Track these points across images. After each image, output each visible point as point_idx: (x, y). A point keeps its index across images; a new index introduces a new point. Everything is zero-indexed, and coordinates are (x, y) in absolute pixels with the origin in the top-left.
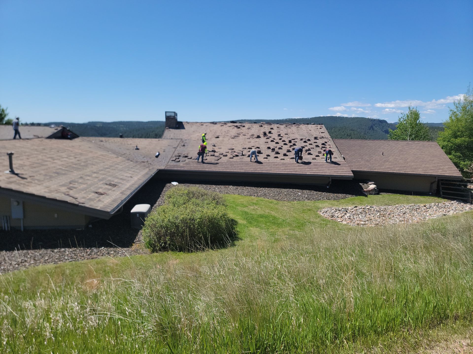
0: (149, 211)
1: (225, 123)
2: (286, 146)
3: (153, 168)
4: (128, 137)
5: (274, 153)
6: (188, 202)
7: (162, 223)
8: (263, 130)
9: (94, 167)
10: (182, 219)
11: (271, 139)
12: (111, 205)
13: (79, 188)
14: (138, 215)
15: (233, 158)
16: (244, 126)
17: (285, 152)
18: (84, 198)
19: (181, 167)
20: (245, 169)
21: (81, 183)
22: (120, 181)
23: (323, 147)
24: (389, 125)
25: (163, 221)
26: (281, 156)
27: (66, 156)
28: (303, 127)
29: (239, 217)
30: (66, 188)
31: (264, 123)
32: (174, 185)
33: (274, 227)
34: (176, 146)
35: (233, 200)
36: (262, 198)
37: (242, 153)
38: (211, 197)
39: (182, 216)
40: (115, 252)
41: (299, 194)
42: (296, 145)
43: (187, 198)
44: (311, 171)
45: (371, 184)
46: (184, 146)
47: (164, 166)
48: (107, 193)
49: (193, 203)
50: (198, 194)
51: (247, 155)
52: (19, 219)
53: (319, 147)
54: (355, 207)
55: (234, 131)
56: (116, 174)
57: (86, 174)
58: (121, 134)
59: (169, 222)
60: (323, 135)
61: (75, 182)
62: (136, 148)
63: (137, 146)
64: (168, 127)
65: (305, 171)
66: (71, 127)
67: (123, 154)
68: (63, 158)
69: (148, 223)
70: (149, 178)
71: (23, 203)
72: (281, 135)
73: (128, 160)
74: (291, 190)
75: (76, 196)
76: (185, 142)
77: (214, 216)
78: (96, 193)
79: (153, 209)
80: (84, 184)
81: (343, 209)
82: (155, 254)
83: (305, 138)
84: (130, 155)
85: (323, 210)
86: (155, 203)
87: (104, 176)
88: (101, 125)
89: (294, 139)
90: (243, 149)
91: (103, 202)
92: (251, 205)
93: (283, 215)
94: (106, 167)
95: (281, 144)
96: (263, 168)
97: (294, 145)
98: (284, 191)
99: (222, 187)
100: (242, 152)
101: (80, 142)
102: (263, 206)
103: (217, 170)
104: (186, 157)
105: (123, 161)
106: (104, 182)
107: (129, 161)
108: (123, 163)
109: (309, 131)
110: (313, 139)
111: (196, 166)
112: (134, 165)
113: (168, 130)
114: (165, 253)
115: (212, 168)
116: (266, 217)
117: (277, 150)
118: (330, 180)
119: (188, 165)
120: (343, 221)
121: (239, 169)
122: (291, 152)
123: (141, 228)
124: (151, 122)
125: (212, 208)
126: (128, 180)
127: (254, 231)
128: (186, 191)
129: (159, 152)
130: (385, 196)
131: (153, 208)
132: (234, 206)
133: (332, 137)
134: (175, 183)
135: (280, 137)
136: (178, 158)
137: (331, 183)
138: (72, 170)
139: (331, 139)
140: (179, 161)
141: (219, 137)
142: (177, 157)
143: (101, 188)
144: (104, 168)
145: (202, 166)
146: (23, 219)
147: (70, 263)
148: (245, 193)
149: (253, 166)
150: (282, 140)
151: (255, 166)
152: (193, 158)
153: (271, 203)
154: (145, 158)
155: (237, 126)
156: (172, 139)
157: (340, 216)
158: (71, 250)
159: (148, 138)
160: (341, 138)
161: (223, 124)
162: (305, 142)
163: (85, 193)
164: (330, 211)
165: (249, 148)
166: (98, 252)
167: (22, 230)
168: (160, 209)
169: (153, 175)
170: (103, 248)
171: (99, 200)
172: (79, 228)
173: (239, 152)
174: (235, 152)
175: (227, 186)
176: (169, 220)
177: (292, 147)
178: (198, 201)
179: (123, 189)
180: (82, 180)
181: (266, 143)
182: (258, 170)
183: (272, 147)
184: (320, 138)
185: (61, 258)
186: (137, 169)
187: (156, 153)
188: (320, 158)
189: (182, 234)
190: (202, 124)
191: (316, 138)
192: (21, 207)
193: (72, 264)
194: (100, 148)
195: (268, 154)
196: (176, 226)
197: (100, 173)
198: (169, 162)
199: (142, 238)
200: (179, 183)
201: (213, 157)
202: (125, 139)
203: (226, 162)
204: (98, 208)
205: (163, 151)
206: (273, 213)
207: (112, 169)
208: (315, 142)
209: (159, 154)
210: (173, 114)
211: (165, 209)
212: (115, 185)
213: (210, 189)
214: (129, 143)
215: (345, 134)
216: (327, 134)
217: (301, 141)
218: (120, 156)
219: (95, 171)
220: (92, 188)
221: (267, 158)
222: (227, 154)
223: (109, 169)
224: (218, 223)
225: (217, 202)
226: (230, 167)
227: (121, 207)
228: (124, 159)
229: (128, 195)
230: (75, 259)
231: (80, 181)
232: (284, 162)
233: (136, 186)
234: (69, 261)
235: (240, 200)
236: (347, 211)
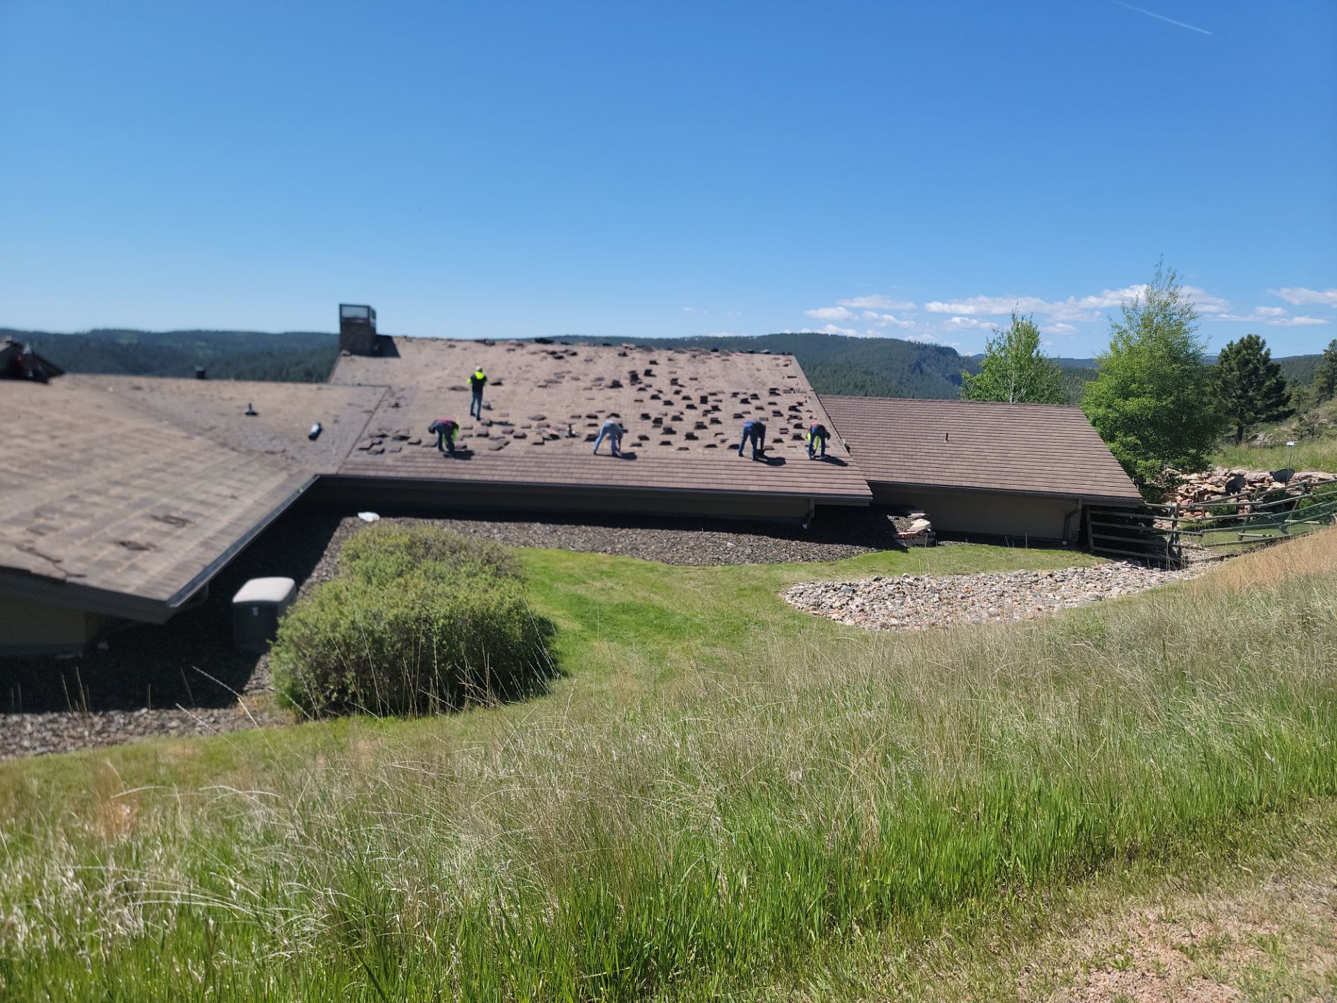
0: (291, 598)
1: (521, 343)
2: (693, 412)
3: (301, 472)
4: (220, 376)
5: (661, 430)
6: (412, 569)
7: (333, 631)
8: (627, 366)
9: (114, 465)
10: (392, 618)
11: (652, 391)
12: (171, 580)
13: (67, 528)
14: (255, 611)
15: (542, 444)
16: (574, 354)
17: (690, 428)
18: (82, 559)
19: (388, 468)
20: (578, 476)
21: (71, 515)
22: (199, 509)
23: (792, 417)
24: (961, 362)
25: (335, 626)
26: (678, 440)
27: (21, 432)
28: (739, 359)
29: (561, 613)
30: (23, 529)
31: (632, 346)
32: (365, 523)
33: (660, 637)
34: (372, 406)
35: (543, 564)
36: (626, 558)
37: (570, 431)
38: (480, 555)
39: (395, 611)
40: (183, 721)
41: (729, 544)
42: (719, 410)
43: (409, 558)
44: (760, 483)
45: (916, 519)
46: (397, 405)
47: (334, 465)
48: (158, 544)
49: (425, 572)
50: (440, 545)
51: (585, 437)
53: (782, 415)
54: (875, 580)
55: (548, 366)
56: (187, 489)
57: (87, 487)
58: (199, 369)
59: (354, 629)
60: (792, 383)
61: (54, 511)
62: (247, 410)
63: (250, 406)
64: (348, 350)
65: (745, 482)
66: (36, 344)
67: (207, 427)
68: (13, 437)
69: (289, 632)
70: (289, 499)
72: (680, 382)
73: (224, 445)
74: (707, 534)
75: (58, 553)
76: (399, 395)
77: (488, 610)
78: (123, 544)
79: (300, 594)
80: (83, 517)
81: (844, 587)
82: (311, 724)
83: (745, 391)
84: (228, 430)
85: (794, 589)
86: (308, 575)
87: (146, 494)
88: (135, 341)
89: (714, 394)
90: (573, 417)
91: (145, 571)
92: (594, 579)
93: (684, 605)
94: (155, 465)
95: (680, 405)
96: (630, 473)
97: (716, 408)
98: (689, 537)
99: (512, 526)
100: (570, 426)
101: (67, 388)
102: (629, 580)
103: (496, 478)
104: (404, 438)
105: (206, 450)
106: (148, 510)
107: (226, 450)
108: (208, 454)
109: (755, 372)
110: (766, 393)
111: (434, 465)
112: (242, 462)
113: (348, 358)
114: (342, 720)
115: (483, 472)
116: (638, 610)
117: (667, 422)
118: (812, 507)
119: (408, 464)
120: (846, 618)
121: (560, 475)
122: (705, 427)
123: (267, 649)
125: (482, 585)
126: (225, 507)
127: (603, 648)
128: (405, 539)
129: (319, 425)
130: (953, 551)
131: (302, 588)
132: (547, 581)
133: (816, 390)
134: (368, 516)
135: (677, 388)
136: (380, 443)
137: (813, 515)
138: (43, 475)
139: (813, 394)
140: (383, 451)
141: (503, 382)
142: (377, 440)
143: (139, 529)
144: (147, 469)
145: (450, 465)
147: (39, 758)
148: (580, 544)
149: (602, 467)
150: (682, 395)
151: (607, 467)
152: (424, 442)
153: (652, 570)
154: (275, 442)
155: (553, 353)
156: (359, 385)
157: (837, 604)
158: (40, 719)
159: (284, 380)
160: (839, 393)
161: (512, 347)
162: (745, 401)
163: (85, 545)
164: (810, 591)
165: (589, 417)
166: (130, 723)
168: (325, 591)
169: (302, 491)
170: (144, 711)
171: (133, 567)
172: (68, 653)
173: (561, 426)
174: (548, 426)
175: (526, 525)
176: (353, 622)
177: (710, 416)
178: (441, 567)
179: (209, 534)
180: (76, 505)
181: (638, 404)
182: (614, 477)
183: (654, 415)
184: (785, 392)
185: (10, 744)
186: (251, 474)
187: (311, 427)
188: (784, 446)
189: (392, 664)
190: (451, 343)
191: (773, 392)
193: (49, 760)
194: (133, 408)
195: (643, 433)
196: (375, 641)
197: (135, 483)
198: (350, 452)
199: (268, 678)
200: (381, 516)
201: (486, 441)
202: (215, 384)
203: (522, 454)
204: (130, 590)
205: (332, 419)
206: (657, 599)
207: (175, 474)
208: (771, 404)
209: (320, 430)
210: (363, 314)
211: (341, 591)
212: (181, 522)
213: (475, 532)
214: (226, 395)
215: (849, 384)
216: (802, 382)
217: (734, 399)
218: (199, 434)
219: (118, 477)
220: (107, 530)
221: (639, 445)
222: (526, 431)
223: (162, 475)
224: (500, 630)
225: (498, 568)
226: (535, 469)
227: (203, 588)
228: (211, 443)
229: (224, 550)
230: (54, 746)
231: (70, 507)
232: (688, 457)
233: (250, 524)
234: (36, 752)
235: (563, 565)
236: (854, 591)
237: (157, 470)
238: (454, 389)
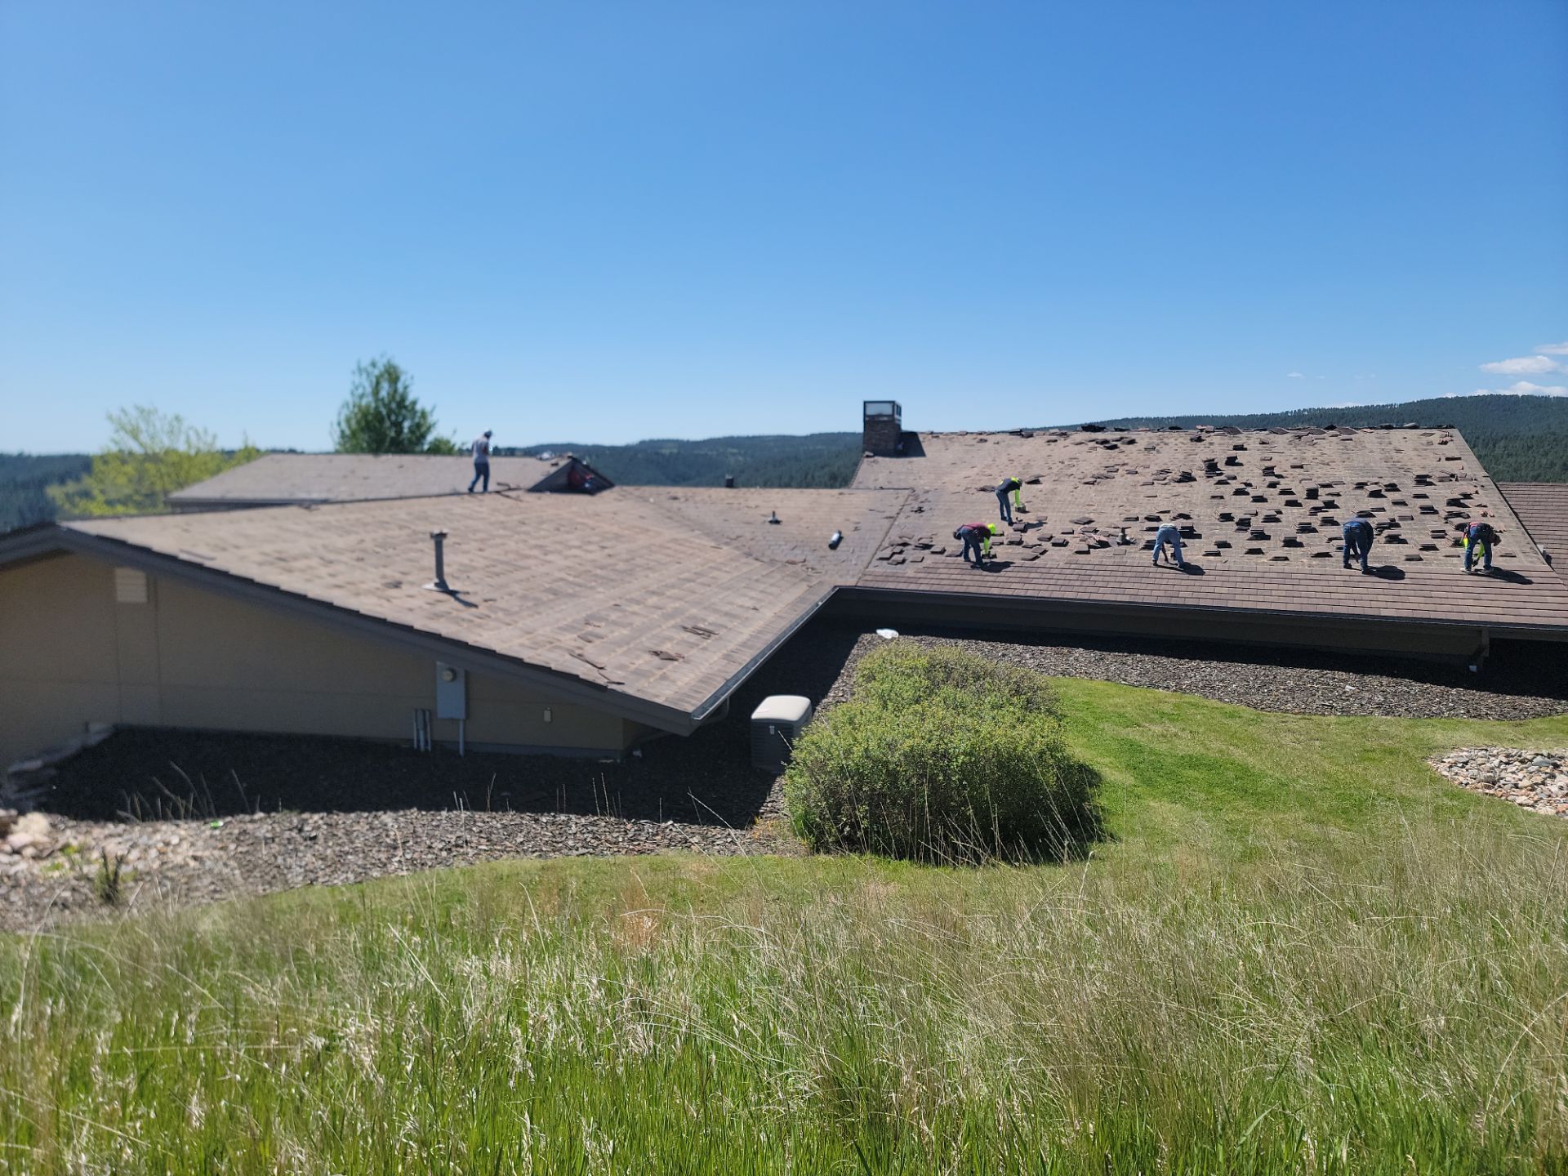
0: (808, 717)
1: (1064, 432)
2: (1295, 510)
3: (820, 583)
4: (748, 484)
5: (1248, 535)
6: (929, 695)
7: (845, 758)
8: (1202, 453)
9: (651, 575)
10: (907, 749)
11: (1236, 485)
12: (696, 692)
13: (610, 636)
14: (772, 730)
15: (1088, 552)
16: (1132, 442)
17: (1292, 532)
18: (622, 667)
19: (909, 580)
20: (1132, 591)
21: (615, 623)
22: (723, 620)
23: (1452, 515)
25: (848, 752)
26: (1274, 548)
27: (577, 543)
28: (1368, 438)
29: (1107, 760)
30: (575, 636)
31: (1210, 428)
32: (885, 640)
33: (1241, 804)
34: (893, 512)
35: (1086, 699)
36: (1196, 698)
37: (1124, 536)
38: (1008, 684)
39: (910, 742)
40: (704, 838)
41: (1348, 688)
42: (1337, 507)
43: (926, 683)
44: (1399, 605)
46: (920, 510)
47: (853, 576)
48: (686, 655)
49: (945, 700)
50: (962, 670)
51: (1142, 544)
52: (454, 721)
53: (1436, 512)
55: (1098, 459)
56: (713, 600)
57: (628, 597)
58: (728, 477)
59: (867, 757)
60: (1453, 467)
61: (601, 619)
62: (771, 519)
63: (774, 514)
64: (871, 450)
65: (1374, 604)
66: (594, 457)
67: (733, 536)
68: (570, 547)
69: (803, 756)
70: (807, 613)
71: (467, 674)
72: (1276, 471)
73: (749, 555)
74: (1314, 673)
75: (601, 660)
76: (922, 498)
77: (1015, 749)
78: (656, 653)
79: (816, 714)
80: (624, 626)
81: (1539, 758)
82: (822, 857)
83: (1376, 480)
84: (752, 539)
85: (1452, 757)
86: (824, 695)
87: (677, 605)
88: (675, 451)
89: (1329, 486)
90: (1128, 519)
91: (674, 682)
92: (1152, 721)
93: (1278, 764)
94: (686, 575)
95: (1276, 501)
96: (1203, 589)
97: (1330, 505)
98: (1289, 676)
99: (1048, 650)
100: (1123, 530)
101: (616, 499)
102: (1199, 726)
103: (1030, 593)
104: (926, 547)
105: (732, 560)
106: (678, 620)
107: (750, 560)
108: (734, 564)
109: (1393, 454)
110: (1411, 482)
111: (959, 577)
112: (764, 573)
113: (872, 459)
114: (855, 857)
115: (1014, 586)
116: (1211, 767)
117: (1257, 523)
118: (1485, 640)
119: (931, 576)
120: (1540, 805)
121: (1109, 591)
122: (1314, 530)
123: (781, 771)
124: (821, 435)
125: (1009, 719)
126: (747, 619)
127: (1164, 812)
128: (924, 661)
129: (840, 533)
131: (819, 708)
132: (1091, 720)
133: (1496, 477)
134: (887, 633)
135: (1274, 479)
136: (901, 552)
137: (1486, 654)
138: (593, 584)
139: (1488, 483)
140: (903, 561)
141: (1041, 479)
142: (898, 549)
143: (670, 639)
144: (679, 579)
145: (977, 578)
146: (464, 721)
147: (580, 858)
148: (1133, 676)
149: (1165, 582)
150: (1280, 488)
151: (1171, 582)
152: (949, 551)
153: (1232, 716)
154: (797, 551)
155: (1104, 442)
156: (882, 488)
157: (1526, 782)
158: (583, 820)
159: (808, 486)
160: (1536, 479)
161: (1054, 437)
162: (1376, 494)
163: (625, 654)
164: (1480, 761)
165: (1149, 519)
166: (657, 835)
167: (461, 752)
168: (838, 714)
169: (820, 604)
170: (671, 822)
171: (664, 677)
172: (607, 758)
173: (1112, 531)
174: (1096, 531)
175: (1065, 650)
176: (866, 750)
177: (1321, 515)
178: (961, 695)
179: (731, 646)
180: (620, 614)
181: (1216, 501)
182: (1181, 594)
183: (1238, 515)
184: (1442, 480)
185: (558, 843)
186: (772, 585)
187: (832, 535)
188: (1439, 554)
189: (908, 801)
190: (982, 437)
191: (1422, 480)
192: (460, 686)
193: (586, 863)
194: (669, 518)
195: (1222, 539)
196: (888, 773)
197: (668, 593)
198: (869, 563)
199: (783, 803)
200: (900, 634)
201: (1019, 549)
202: (741, 493)
203: (1062, 565)
204: (660, 701)
205: (852, 527)
206: (1238, 754)
207: (703, 584)
208: (1417, 496)
209: (840, 539)
210: (887, 410)
211: (855, 716)
212: (707, 633)
213: (1004, 655)
214: (752, 504)
215: (1552, 465)
216: (1470, 465)
217: (1359, 492)
218: (727, 544)
219: (654, 587)
220: (644, 639)
221: (1218, 554)
222: (1068, 537)
223: (692, 584)
224: (1030, 774)
225: (1030, 701)
226: (1078, 583)
227: (725, 701)
228: (737, 552)
229: (745, 664)
230: (594, 848)
231: (614, 616)
232: (1287, 569)
233: (770, 637)
234: (577, 853)
235: (1111, 701)
236: (1556, 766)
237: (689, 580)
238: (983, 490)
